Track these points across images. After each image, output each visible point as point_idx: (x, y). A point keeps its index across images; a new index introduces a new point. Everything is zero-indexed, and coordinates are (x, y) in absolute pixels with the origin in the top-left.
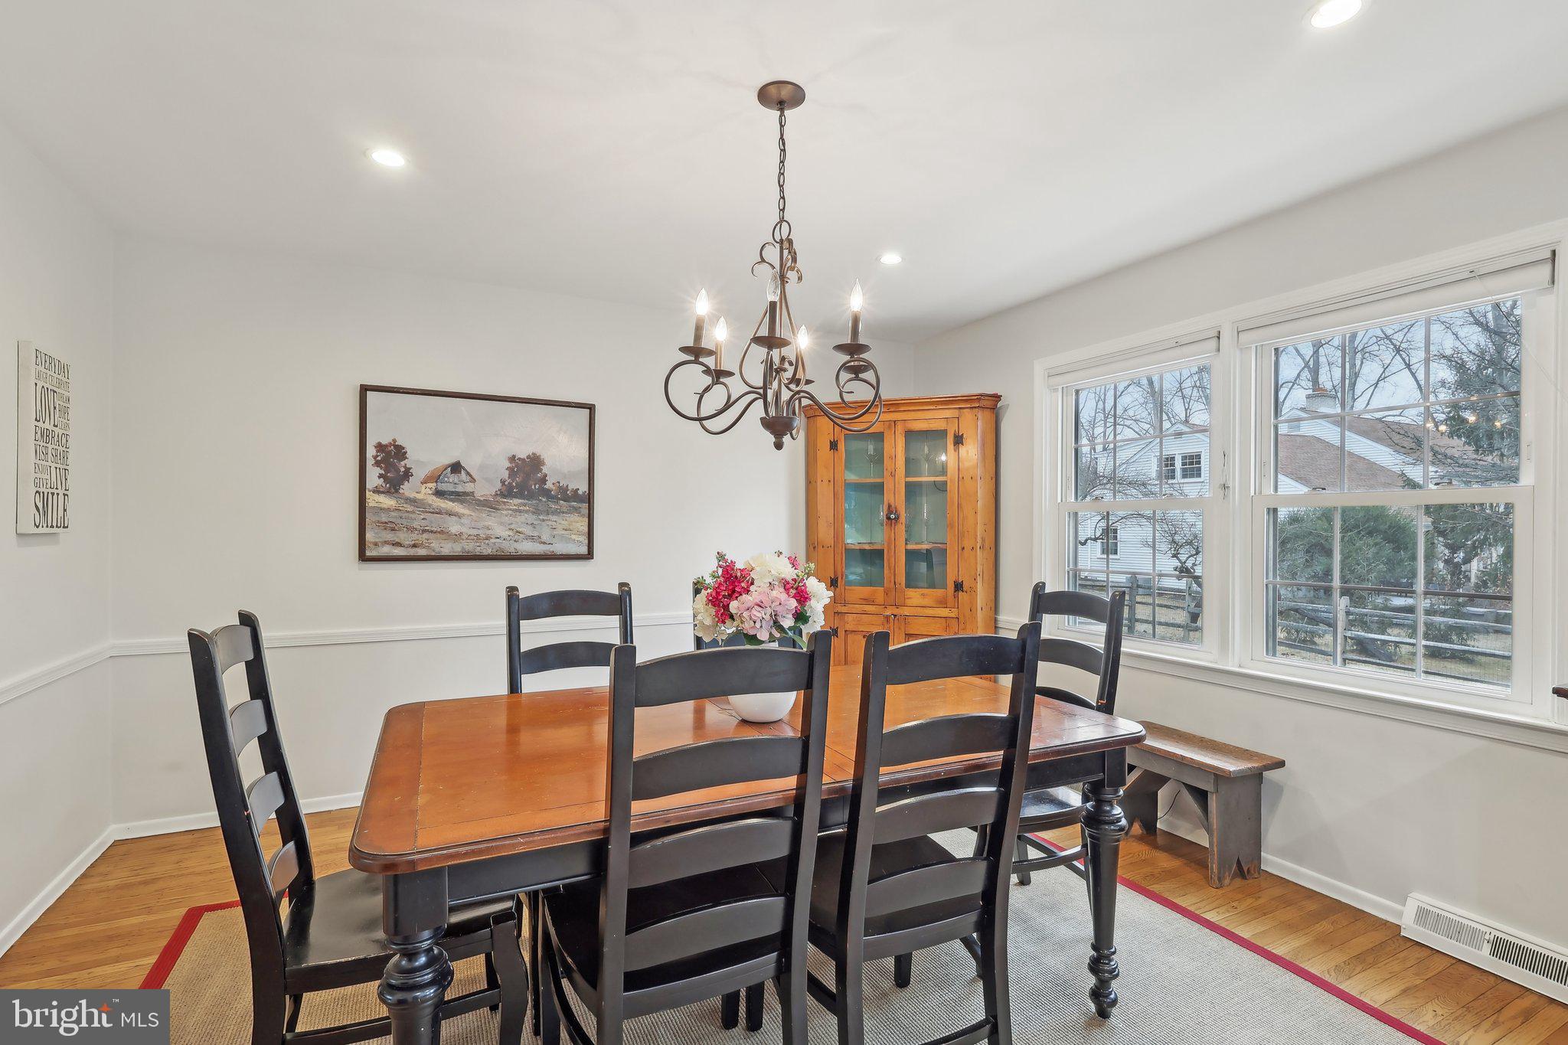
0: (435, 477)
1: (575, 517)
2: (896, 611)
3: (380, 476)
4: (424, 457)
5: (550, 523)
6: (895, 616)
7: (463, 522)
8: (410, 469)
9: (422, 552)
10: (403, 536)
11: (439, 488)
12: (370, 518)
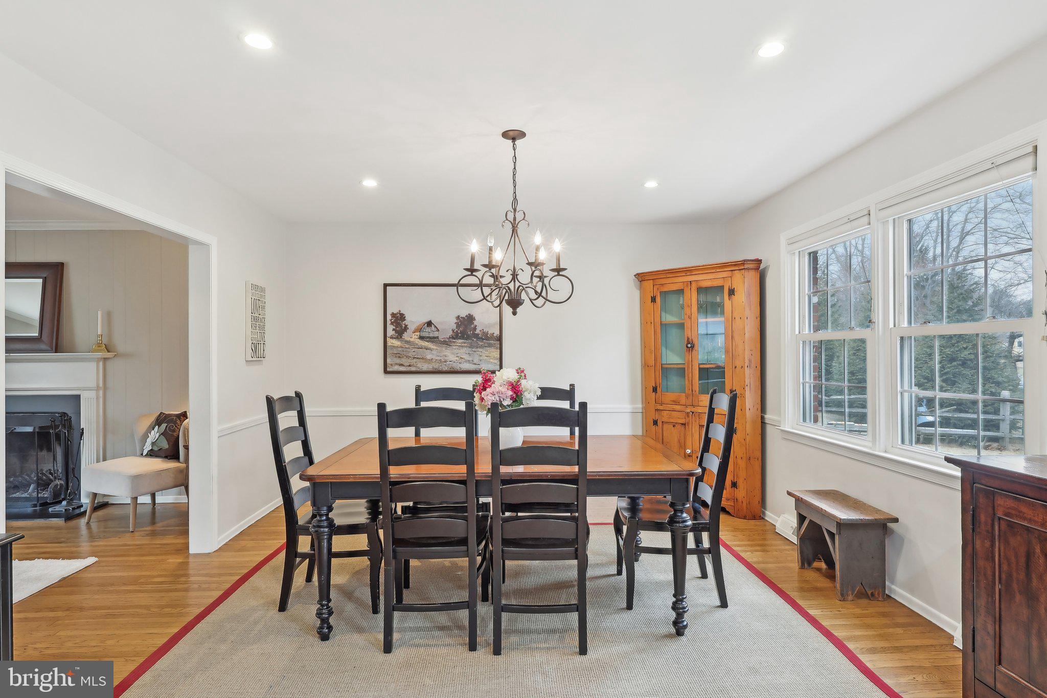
0: (419, 329)
1: (492, 349)
2: (693, 410)
3: (394, 330)
4: (414, 319)
5: (478, 353)
6: (693, 413)
7: (434, 353)
8: (407, 325)
9: (413, 369)
10: (405, 361)
11: (421, 335)
12: (389, 351)
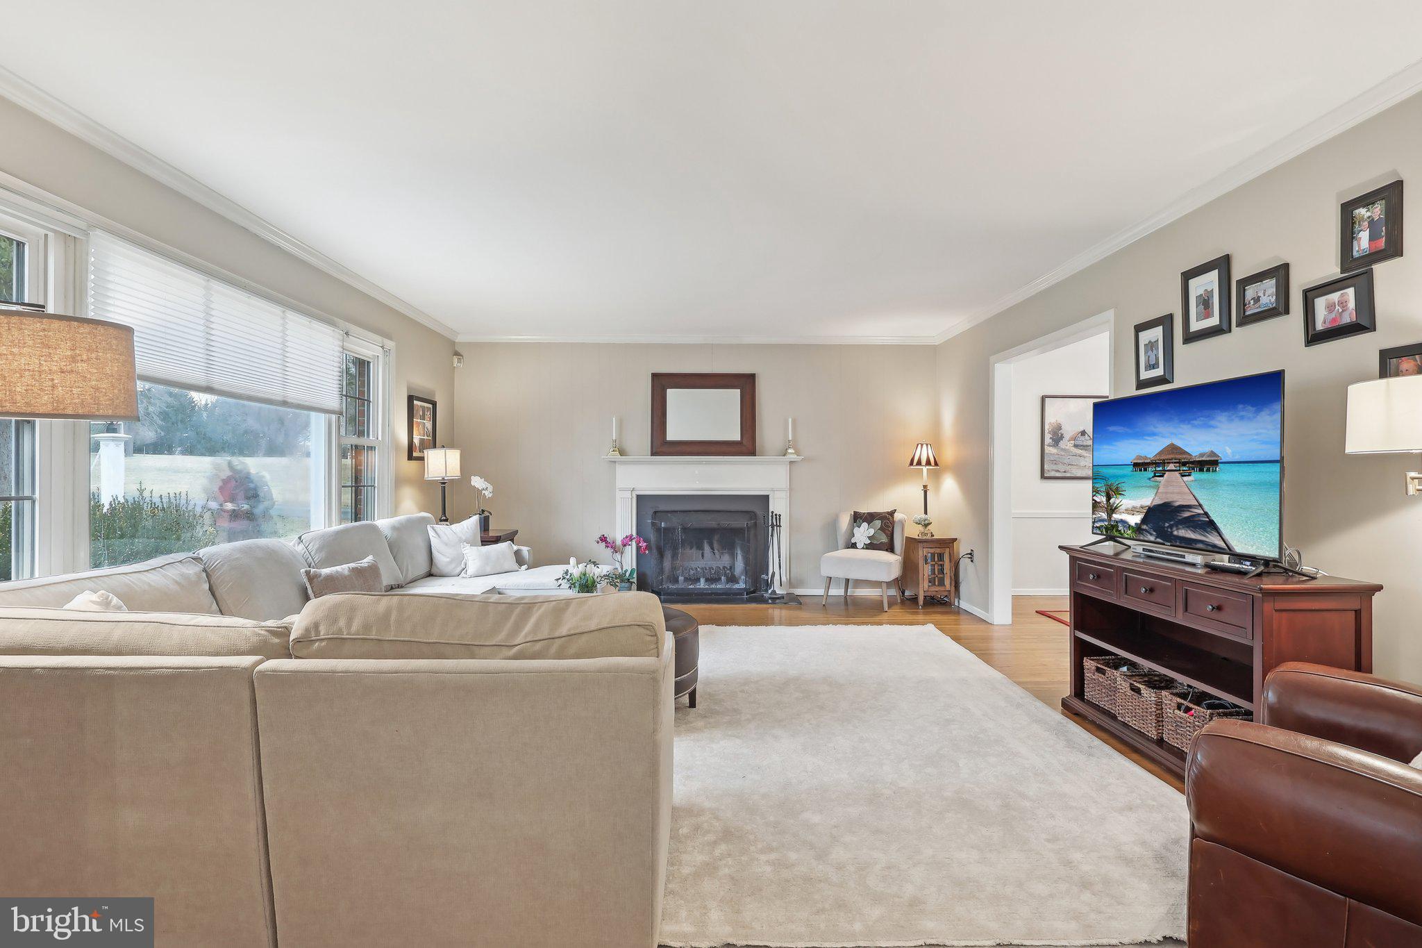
0: (1074, 439)
3: (1050, 439)
4: (1069, 429)
8: (1063, 435)
9: (1068, 475)
10: (1061, 467)
11: (1076, 444)
12: (1046, 458)
